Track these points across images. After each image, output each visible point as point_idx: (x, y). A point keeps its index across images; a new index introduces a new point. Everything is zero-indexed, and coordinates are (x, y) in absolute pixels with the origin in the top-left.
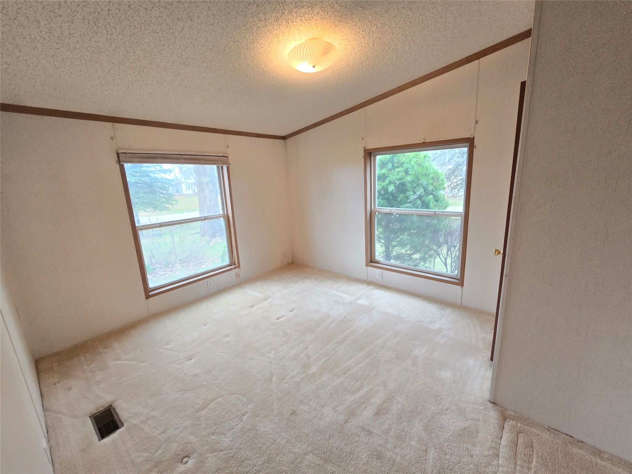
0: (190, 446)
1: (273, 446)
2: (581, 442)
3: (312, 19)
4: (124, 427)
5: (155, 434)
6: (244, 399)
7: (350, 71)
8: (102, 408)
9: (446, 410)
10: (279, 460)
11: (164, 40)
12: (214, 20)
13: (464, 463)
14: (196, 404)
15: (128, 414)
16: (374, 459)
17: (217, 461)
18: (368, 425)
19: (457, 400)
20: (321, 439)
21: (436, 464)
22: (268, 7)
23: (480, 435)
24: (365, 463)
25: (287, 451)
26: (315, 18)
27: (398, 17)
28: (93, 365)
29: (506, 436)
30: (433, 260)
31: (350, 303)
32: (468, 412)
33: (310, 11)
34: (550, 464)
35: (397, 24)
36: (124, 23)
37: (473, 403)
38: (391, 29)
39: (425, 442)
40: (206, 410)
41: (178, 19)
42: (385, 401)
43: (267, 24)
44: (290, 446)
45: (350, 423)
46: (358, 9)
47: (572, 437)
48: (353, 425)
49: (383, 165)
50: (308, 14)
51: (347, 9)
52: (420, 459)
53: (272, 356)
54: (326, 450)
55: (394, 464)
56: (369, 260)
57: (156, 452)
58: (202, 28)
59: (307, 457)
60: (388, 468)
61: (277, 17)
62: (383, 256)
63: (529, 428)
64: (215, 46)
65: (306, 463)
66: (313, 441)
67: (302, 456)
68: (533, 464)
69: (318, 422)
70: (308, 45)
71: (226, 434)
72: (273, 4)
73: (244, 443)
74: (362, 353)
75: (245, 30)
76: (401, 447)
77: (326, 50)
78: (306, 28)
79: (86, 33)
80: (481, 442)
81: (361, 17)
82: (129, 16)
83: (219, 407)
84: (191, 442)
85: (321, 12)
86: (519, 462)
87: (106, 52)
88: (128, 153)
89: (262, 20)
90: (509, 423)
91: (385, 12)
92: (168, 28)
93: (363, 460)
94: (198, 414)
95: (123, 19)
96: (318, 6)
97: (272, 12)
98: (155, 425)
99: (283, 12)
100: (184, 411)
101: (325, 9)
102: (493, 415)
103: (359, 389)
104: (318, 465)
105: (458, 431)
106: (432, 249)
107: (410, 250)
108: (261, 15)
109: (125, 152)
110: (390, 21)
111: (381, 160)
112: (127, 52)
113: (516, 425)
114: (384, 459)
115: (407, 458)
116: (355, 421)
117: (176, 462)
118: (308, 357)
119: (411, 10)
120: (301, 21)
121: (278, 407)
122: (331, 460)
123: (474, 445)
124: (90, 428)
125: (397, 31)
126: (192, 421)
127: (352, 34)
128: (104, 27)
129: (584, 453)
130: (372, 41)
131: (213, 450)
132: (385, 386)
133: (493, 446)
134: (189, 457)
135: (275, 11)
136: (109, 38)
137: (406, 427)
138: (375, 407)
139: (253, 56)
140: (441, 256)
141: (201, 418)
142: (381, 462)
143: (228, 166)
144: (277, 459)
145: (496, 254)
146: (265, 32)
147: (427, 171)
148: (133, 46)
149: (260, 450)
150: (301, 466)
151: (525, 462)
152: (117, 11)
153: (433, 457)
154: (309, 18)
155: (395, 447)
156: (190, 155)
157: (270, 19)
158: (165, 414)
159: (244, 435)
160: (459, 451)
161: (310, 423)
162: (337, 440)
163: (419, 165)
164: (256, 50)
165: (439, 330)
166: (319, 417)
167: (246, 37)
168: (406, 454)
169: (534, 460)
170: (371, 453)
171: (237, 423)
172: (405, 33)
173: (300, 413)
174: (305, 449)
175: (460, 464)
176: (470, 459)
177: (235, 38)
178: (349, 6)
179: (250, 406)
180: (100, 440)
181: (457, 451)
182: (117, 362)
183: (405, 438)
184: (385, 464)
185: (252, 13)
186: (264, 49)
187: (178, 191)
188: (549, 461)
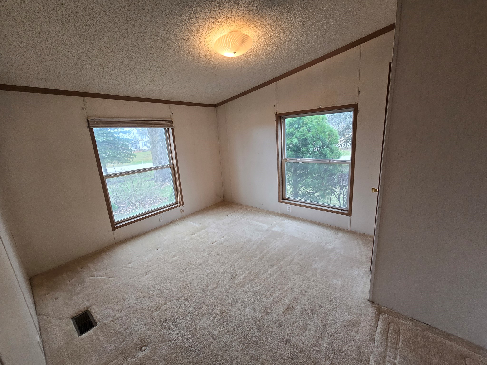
0: (147, 338)
1: (208, 336)
2: (435, 328)
3: (232, 17)
4: (98, 325)
5: (120, 330)
6: (187, 303)
7: (263, 55)
8: (81, 312)
9: (337, 307)
10: (213, 347)
11: (120, 34)
12: (157, 19)
13: (349, 345)
14: (151, 307)
15: (100, 315)
16: (283, 345)
17: (167, 348)
18: (279, 320)
19: (345, 300)
20: (244, 330)
21: (329, 347)
22: (198, 8)
23: (362, 325)
24: (276, 347)
25: (218, 340)
26: (234, 16)
27: (297, 15)
28: (73, 280)
29: (381, 325)
30: (330, 197)
31: (267, 230)
32: (353, 309)
33: (230, 11)
34: (412, 345)
35: (297, 19)
36: (88, 22)
37: (357, 302)
38: (293, 23)
39: (321, 331)
40: (159, 311)
41: (130, 18)
42: (292, 302)
43: (197, 21)
44: (221, 336)
45: (266, 319)
46: (266, 8)
47: (428, 325)
48: (268, 320)
49: (291, 125)
50: (228, 13)
51: (258, 9)
52: (317, 343)
53: (208, 271)
54: (248, 339)
55: (298, 348)
56: (281, 198)
57: (122, 343)
58: (148, 25)
59: (234, 344)
60: (293, 350)
61: (205, 15)
62: (292, 194)
63: (397, 319)
64: (159, 38)
65: (233, 348)
66: (238, 332)
67: (229, 343)
68: (399, 345)
69: (242, 318)
70: (230, 37)
71: (174, 329)
72: (202, 6)
73: (187, 335)
74: (275, 267)
75: (181, 26)
76: (303, 335)
77: (244, 40)
78: (227, 23)
79: (60, 30)
80: (362, 330)
81: (269, 15)
82: (92, 17)
83: (168, 309)
84: (147, 335)
85: (238, 12)
86: (389, 344)
87: (76, 44)
88: (96, 120)
89: (194, 18)
90: (383, 316)
91: (287, 11)
92: (123, 25)
93: (275, 345)
94: (153, 314)
95: (88, 19)
96: (236, 7)
97: (201, 12)
98: (121, 323)
99: (210, 12)
100: (142, 312)
101: (241, 9)
102: (371, 311)
103: (272, 294)
104: (242, 349)
105: (345, 323)
106: (329, 189)
107: (312, 190)
108: (193, 14)
109: (93, 119)
110: (291, 17)
111: (289, 122)
112: (92, 44)
113: (388, 317)
114: (290, 344)
115: (307, 343)
116: (269, 317)
117: (136, 350)
118: (235, 271)
119: (307, 9)
120: (223, 19)
121: (212, 308)
122: (251, 346)
123: (357, 332)
124: (72, 327)
125: (297, 24)
126: (148, 320)
127: (263, 27)
128: (73, 25)
129: (436, 336)
130: (278, 32)
131: (164, 341)
132: (292, 291)
133: (371, 333)
134: (146, 346)
135: (204, 12)
136: (77, 34)
137: (307, 321)
138: (284, 306)
139: (188, 45)
140: (336, 193)
141: (155, 318)
142: (288, 346)
143: (172, 128)
144: (212, 346)
145: (373, 191)
146: (196, 27)
147: (325, 130)
148: (96, 39)
149: (199, 340)
150: (229, 351)
151: (394, 344)
152: (83, 13)
153: (326, 342)
154: (229, 16)
155: (298, 335)
156: (144, 120)
157: (200, 17)
158: (128, 315)
159: (187, 329)
160: (345, 337)
161: (236, 320)
162: (256, 331)
163: (319, 125)
164: (190, 41)
165: (333, 249)
166: (243, 315)
167: (182, 31)
168: (306, 340)
169: (400, 342)
170: (281, 340)
171: (181, 320)
172: (303, 26)
173: (229, 312)
174: (232, 338)
175: (346, 347)
176: (353, 342)
177: (174, 32)
178: (260, 7)
179: (192, 308)
180: (79, 336)
181: (344, 337)
182: (92, 278)
183: (306, 329)
184: (291, 348)
185: (186, 13)
186: (196, 40)
187: (136, 148)
188: (411, 343)
